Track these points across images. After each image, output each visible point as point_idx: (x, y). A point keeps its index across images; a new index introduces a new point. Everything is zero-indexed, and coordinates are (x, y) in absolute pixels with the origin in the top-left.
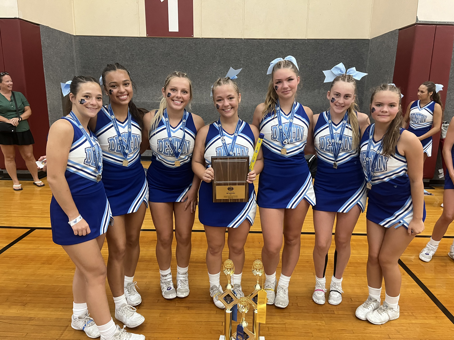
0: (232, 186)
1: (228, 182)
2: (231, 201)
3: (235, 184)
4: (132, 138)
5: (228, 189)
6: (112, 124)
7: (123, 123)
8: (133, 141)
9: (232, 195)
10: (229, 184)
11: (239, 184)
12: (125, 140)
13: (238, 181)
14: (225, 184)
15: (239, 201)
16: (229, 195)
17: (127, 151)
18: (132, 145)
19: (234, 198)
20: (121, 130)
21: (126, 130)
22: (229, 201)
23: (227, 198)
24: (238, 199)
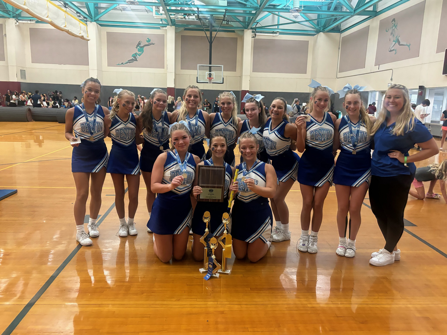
0: (212, 189)
1: (210, 185)
2: (211, 201)
3: (214, 187)
4: (96, 124)
5: (210, 191)
6: (83, 115)
7: (90, 115)
8: (97, 126)
9: (212, 196)
10: (210, 187)
11: (218, 187)
12: (91, 125)
13: (217, 184)
14: (207, 187)
15: (217, 201)
16: (210, 195)
17: (92, 131)
18: (96, 129)
19: (213, 199)
20: (89, 119)
21: (92, 119)
22: (209, 200)
23: (208, 198)
24: (216, 200)
